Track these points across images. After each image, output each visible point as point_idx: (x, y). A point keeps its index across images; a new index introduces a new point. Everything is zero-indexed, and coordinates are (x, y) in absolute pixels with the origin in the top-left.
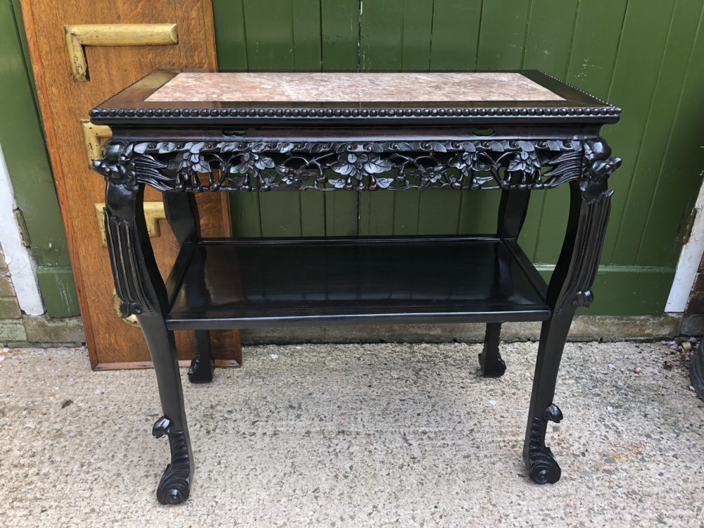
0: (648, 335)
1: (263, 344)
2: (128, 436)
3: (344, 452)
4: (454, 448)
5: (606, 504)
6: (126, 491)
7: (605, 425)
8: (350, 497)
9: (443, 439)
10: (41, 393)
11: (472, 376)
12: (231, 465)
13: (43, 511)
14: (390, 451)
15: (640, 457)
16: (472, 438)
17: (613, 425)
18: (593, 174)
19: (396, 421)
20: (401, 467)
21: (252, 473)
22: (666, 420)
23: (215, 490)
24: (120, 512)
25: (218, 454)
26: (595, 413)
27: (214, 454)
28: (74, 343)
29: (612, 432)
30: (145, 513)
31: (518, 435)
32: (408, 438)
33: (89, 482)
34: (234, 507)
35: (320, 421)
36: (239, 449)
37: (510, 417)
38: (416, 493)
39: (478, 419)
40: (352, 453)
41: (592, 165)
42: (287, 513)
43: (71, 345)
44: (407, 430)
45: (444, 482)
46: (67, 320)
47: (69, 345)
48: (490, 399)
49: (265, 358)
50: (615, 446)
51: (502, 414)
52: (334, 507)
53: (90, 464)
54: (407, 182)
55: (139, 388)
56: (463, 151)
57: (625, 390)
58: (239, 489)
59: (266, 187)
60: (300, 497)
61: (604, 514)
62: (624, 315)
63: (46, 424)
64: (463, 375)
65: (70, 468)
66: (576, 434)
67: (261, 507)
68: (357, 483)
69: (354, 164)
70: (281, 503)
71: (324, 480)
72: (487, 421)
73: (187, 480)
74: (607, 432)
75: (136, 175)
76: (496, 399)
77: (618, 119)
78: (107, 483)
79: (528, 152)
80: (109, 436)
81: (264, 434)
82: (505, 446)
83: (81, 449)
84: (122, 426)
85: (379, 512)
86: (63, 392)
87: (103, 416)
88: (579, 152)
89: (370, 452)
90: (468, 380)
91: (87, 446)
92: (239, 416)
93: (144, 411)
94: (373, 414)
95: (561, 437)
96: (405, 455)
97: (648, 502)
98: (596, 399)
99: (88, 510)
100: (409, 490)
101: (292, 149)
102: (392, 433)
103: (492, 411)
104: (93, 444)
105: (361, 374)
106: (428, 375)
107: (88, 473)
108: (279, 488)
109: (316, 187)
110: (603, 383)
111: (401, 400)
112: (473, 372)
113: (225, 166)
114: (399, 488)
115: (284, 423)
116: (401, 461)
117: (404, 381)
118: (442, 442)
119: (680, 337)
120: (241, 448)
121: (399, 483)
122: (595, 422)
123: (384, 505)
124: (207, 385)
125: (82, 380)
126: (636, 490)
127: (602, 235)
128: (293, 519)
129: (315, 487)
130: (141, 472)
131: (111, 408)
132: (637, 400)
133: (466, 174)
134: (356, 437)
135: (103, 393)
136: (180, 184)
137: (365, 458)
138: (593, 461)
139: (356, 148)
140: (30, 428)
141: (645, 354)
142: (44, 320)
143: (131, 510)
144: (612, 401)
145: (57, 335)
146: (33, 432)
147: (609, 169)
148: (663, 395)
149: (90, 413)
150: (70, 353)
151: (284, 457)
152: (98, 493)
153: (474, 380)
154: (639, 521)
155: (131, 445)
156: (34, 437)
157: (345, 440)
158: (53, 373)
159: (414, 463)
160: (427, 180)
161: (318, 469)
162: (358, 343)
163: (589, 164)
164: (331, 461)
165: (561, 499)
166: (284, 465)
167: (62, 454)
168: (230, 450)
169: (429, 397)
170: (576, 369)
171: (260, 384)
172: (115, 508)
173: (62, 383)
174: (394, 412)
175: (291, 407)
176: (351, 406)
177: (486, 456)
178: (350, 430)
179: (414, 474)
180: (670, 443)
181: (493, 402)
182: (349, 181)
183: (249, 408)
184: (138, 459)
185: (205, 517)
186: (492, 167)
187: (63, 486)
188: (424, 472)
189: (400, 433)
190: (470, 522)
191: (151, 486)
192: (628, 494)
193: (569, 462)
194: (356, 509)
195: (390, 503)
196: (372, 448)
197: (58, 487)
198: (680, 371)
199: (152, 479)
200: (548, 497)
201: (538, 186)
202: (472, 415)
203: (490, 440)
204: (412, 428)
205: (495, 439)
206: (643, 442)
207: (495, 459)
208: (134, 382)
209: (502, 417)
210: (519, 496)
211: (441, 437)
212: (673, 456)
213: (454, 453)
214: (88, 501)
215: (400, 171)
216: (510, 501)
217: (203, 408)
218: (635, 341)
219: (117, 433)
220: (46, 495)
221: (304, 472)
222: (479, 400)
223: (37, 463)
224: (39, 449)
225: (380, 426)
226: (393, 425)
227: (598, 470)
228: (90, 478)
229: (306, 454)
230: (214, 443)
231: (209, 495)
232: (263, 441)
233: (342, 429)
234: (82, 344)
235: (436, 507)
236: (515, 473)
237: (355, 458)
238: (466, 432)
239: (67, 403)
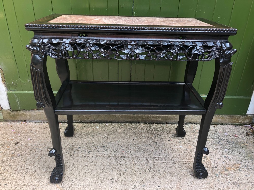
0: (240, 123)
1: (93, 123)
2: (40, 156)
3: (123, 164)
4: (166, 164)
5: (225, 187)
6: (38, 177)
7: (224, 156)
9: (162, 160)
10: (7, 139)
11: (173, 136)
12: (79, 168)
13: (5, 184)
14: (141, 164)
15: (238, 169)
16: (173, 160)
17: (227, 156)
18: (225, 55)
19: (144, 153)
20: (145, 171)
22: (247, 155)
23: (73, 178)
24: (35, 186)
25: (75, 164)
26: (220, 152)
27: (73, 164)
28: (21, 120)
29: (227, 159)
30: (45, 186)
31: (191, 159)
32: (148, 159)
33: (24, 173)
34: (80, 185)
35: (114, 152)
37: (188, 152)
38: (151, 181)
39: (175, 153)
40: (127, 165)
41: (225, 52)
42: (100, 187)
43: (20, 121)
44: (148, 156)
45: (162, 177)
46: (19, 112)
47: (19, 121)
48: (180, 145)
49: (94, 128)
50: (228, 164)
51: (185, 151)
52: (119, 186)
53: (24, 167)
54: (152, 57)
55: (45, 138)
56: (174, 45)
57: (232, 143)
58: (82, 178)
59: (95, 57)
60: (106, 182)
62: (231, 115)
63: (8, 151)
64: (169, 136)
65: (17, 168)
66: (213, 160)
67: (91, 185)
68: (128, 177)
69: (130, 49)
70: (98, 183)
71: (115, 175)
72: (178, 153)
73: (62, 174)
74: (225, 159)
75: (43, 51)
76: (182, 146)
77: (236, 33)
78: (31, 174)
79: (199, 46)
80: (32, 156)
81: (93, 157)
82: (186, 163)
83: (21, 161)
84: (38, 152)
85: (136, 188)
86: (16, 139)
87: (31, 148)
88: (220, 47)
89: (133, 164)
90: (171, 138)
91: (24, 160)
92: (83, 150)
93: (47, 147)
94: (135, 150)
95: (207, 161)
96: (147, 166)
98: (221, 146)
99: (23, 184)
100: (148, 180)
101: (106, 42)
102: (142, 157)
103: (180, 150)
104: (26, 159)
105: (131, 135)
106: (156, 136)
107: (24, 170)
108: (98, 178)
109: (115, 58)
110: (223, 141)
111: (146, 145)
113: (79, 49)
114: (145, 179)
115: (100, 153)
116: (145, 168)
117: (147, 138)
118: (162, 161)
119: (252, 124)
120: (83, 162)
121: (144, 177)
122: (220, 155)
123: (139, 185)
124: (71, 137)
125: (24, 134)
126: (237, 182)
127: (228, 80)
129: (112, 178)
130: (44, 170)
131: (34, 145)
132: (236, 147)
133: (175, 54)
134: (128, 159)
135: (31, 140)
136: (61, 55)
137: (131, 167)
138: (220, 170)
139: (131, 42)
140: (2, 152)
141: (239, 130)
142: (10, 111)
143: (39, 185)
144: (227, 147)
145: (15, 117)
146: (3, 154)
147: (232, 53)
148: (246, 145)
149: (26, 147)
150: (19, 124)
151: (100, 166)
152: (27, 178)
153: (174, 138)
155: (41, 160)
156: (4, 156)
157: (124, 160)
158: (13, 131)
159: (150, 169)
160: (159, 56)
161: (113, 171)
162: (130, 123)
163: (224, 51)
164: (118, 167)
165: (208, 184)
166: (100, 169)
167: (14, 162)
168: (79, 162)
169: (156, 144)
170: (213, 135)
171: (92, 137)
172: (34, 184)
173: (16, 135)
174: (143, 149)
175: (103, 146)
176: (126, 147)
177: (178, 167)
178: (126, 156)
179: (150, 174)
180: (249, 164)
181: (181, 147)
182: (128, 56)
183: (87, 147)
184: (43, 165)
185: (68, 188)
186: (185, 52)
187: (13, 175)
188: (154, 173)
189: (145, 157)
191: (48, 176)
192: (234, 183)
193: (211, 170)
194: (128, 186)
195: (141, 184)
196: (134, 163)
197: (12, 175)
198: (252, 136)
199: (48, 173)
200: (203, 184)
201: (203, 60)
202: (173, 151)
203: (180, 161)
204: (150, 156)
205: (182, 161)
206: (239, 163)
207: (182, 168)
208: (44, 136)
209: (184, 152)
210: (191, 183)
211: (161, 159)
212: (251, 169)
213: (166, 165)
214: (23, 181)
215: (148, 52)
216: (188, 185)
217: (70, 146)
218: (235, 125)
219: (36, 155)
220: (7, 178)
221: (107, 172)
222: (175, 145)
223: (4, 166)
224: (5, 160)
225: (137, 155)
226: (142, 154)
227: (222, 173)
228: (24, 172)
229: (109, 165)
230: (73, 160)
231: (70, 180)
232: (92, 159)
233: (123, 155)
234: (24, 121)
235: (159, 187)
236: (190, 174)
237: (127, 167)
238: (171, 158)
239: (17, 143)
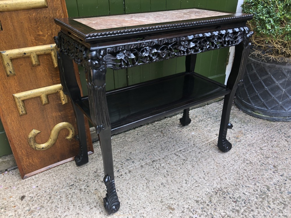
1: (95, 142)
2: (68, 198)
3: (160, 167)
4: (193, 152)
5: (246, 150)
8: (175, 181)
9: (188, 150)
11: (180, 127)
12: (123, 189)
14: (175, 161)
15: (243, 134)
16: (196, 146)
18: (247, 38)
19: (168, 150)
20: (183, 164)
21: (134, 188)
22: (241, 122)
28: (1, 171)
32: (177, 154)
34: (138, 203)
35: (143, 160)
36: (121, 182)
37: (201, 136)
38: (195, 170)
39: (193, 140)
40: (163, 167)
41: (247, 35)
42: (159, 196)
44: (174, 152)
45: (200, 163)
48: (191, 133)
50: (235, 134)
52: (173, 186)
54: (199, 49)
55: (54, 178)
56: (214, 35)
58: (134, 196)
59: (155, 60)
60: (159, 189)
61: (247, 153)
63: (19, 210)
64: (177, 128)
67: (148, 198)
68: (174, 175)
69: (183, 45)
70: (154, 193)
71: (161, 179)
72: (196, 140)
79: (231, 33)
80: (58, 201)
82: (207, 145)
84: (61, 195)
85: (188, 181)
86: (15, 194)
87: (47, 195)
88: (243, 31)
89: (169, 164)
90: (179, 129)
91: (51, 210)
93: (65, 185)
94: (159, 151)
96: (181, 160)
97: (255, 145)
100: (191, 170)
102: (170, 155)
103: (195, 136)
104: (53, 208)
105: (143, 139)
106: (166, 132)
108: (149, 189)
109: (171, 57)
110: (218, 117)
111: (164, 143)
112: (179, 126)
114: (188, 171)
115: (130, 166)
116: (181, 163)
117: (160, 137)
118: (188, 151)
121: (186, 169)
124: (86, 165)
125: (21, 185)
126: (249, 143)
128: (163, 197)
129: (161, 183)
130: (88, 208)
131: (48, 191)
133: (216, 44)
134: (160, 161)
135: (37, 186)
137: (169, 166)
138: (234, 140)
140: (12, 215)
146: (15, 216)
149: (39, 197)
150: (1, 177)
151: (141, 178)
154: (257, 151)
155: (73, 200)
157: (157, 163)
159: (186, 161)
160: (205, 48)
161: (156, 177)
162: (133, 129)
164: (158, 172)
165: (234, 154)
166: (143, 181)
168: (118, 184)
169: (172, 139)
170: (208, 115)
173: (10, 191)
174: (165, 148)
175: (127, 160)
176: (149, 151)
178: (156, 159)
179: (189, 165)
180: (247, 128)
181: (193, 133)
182: (182, 52)
184: (81, 204)
188: (191, 163)
189: (173, 154)
190: (217, 172)
191: (97, 211)
192: (248, 145)
194: (181, 183)
195: (189, 177)
196: (168, 162)
201: (234, 45)
202: (190, 140)
203: (202, 145)
204: (176, 151)
206: (241, 130)
207: (208, 150)
208: (50, 176)
209: (199, 137)
210: (223, 158)
212: (250, 131)
213: (195, 153)
215: (197, 45)
216: (222, 160)
217: (92, 174)
218: (217, 101)
219: (61, 199)
221: (152, 180)
222: (188, 134)
225: (165, 154)
226: (169, 152)
227: (236, 142)
229: (148, 174)
231: (124, 203)
232: (128, 176)
233: (153, 160)
234: (5, 171)
235: (204, 172)
236: (217, 152)
237: (166, 168)
238: (193, 146)
239: (23, 198)
